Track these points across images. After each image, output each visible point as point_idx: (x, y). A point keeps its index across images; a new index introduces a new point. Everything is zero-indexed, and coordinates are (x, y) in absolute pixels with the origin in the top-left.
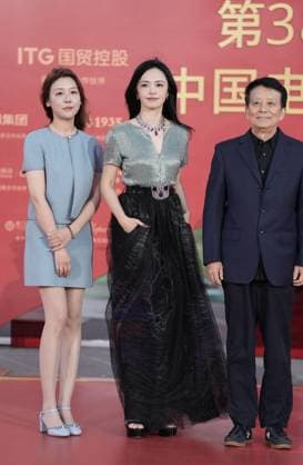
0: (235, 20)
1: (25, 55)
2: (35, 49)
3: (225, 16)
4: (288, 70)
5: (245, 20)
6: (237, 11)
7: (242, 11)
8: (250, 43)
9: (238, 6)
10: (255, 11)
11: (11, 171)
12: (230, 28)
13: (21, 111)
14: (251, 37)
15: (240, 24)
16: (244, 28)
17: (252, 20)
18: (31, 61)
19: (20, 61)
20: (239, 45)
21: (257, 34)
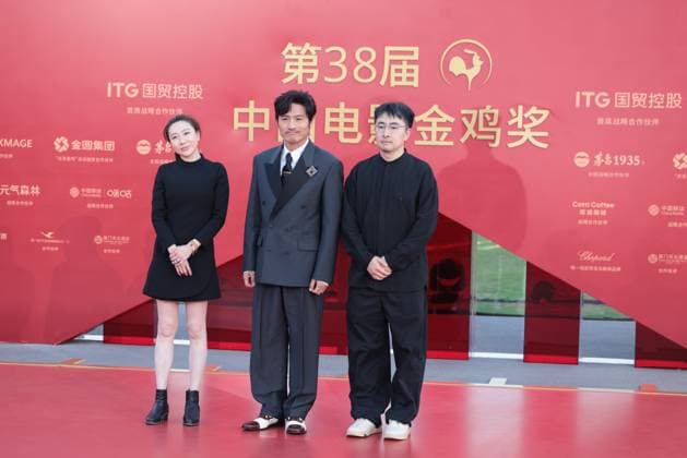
0: (296, 60)
1: (114, 89)
2: (123, 84)
3: (287, 57)
4: (342, 104)
5: (304, 60)
6: (298, 53)
7: (303, 52)
8: (309, 80)
9: (299, 48)
10: (314, 53)
11: (99, 191)
12: (291, 67)
14: (311, 75)
15: (301, 64)
16: (304, 67)
17: (311, 60)
18: (118, 95)
19: (109, 95)
20: (300, 81)
21: (316, 72)
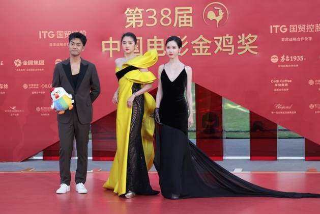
0: (132, 16)
1: (43, 34)
2: (47, 32)
3: (127, 15)
4: (155, 37)
5: (136, 16)
6: (133, 12)
7: (135, 12)
8: (138, 26)
9: (133, 10)
10: (140, 12)
11: (38, 85)
12: (130, 20)
13: (42, 59)
14: (140, 23)
15: (134, 18)
16: (136, 20)
17: (139, 16)
18: (45, 37)
19: (40, 37)
20: (134, 27)
21: (142, 22)
